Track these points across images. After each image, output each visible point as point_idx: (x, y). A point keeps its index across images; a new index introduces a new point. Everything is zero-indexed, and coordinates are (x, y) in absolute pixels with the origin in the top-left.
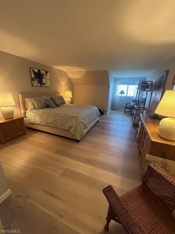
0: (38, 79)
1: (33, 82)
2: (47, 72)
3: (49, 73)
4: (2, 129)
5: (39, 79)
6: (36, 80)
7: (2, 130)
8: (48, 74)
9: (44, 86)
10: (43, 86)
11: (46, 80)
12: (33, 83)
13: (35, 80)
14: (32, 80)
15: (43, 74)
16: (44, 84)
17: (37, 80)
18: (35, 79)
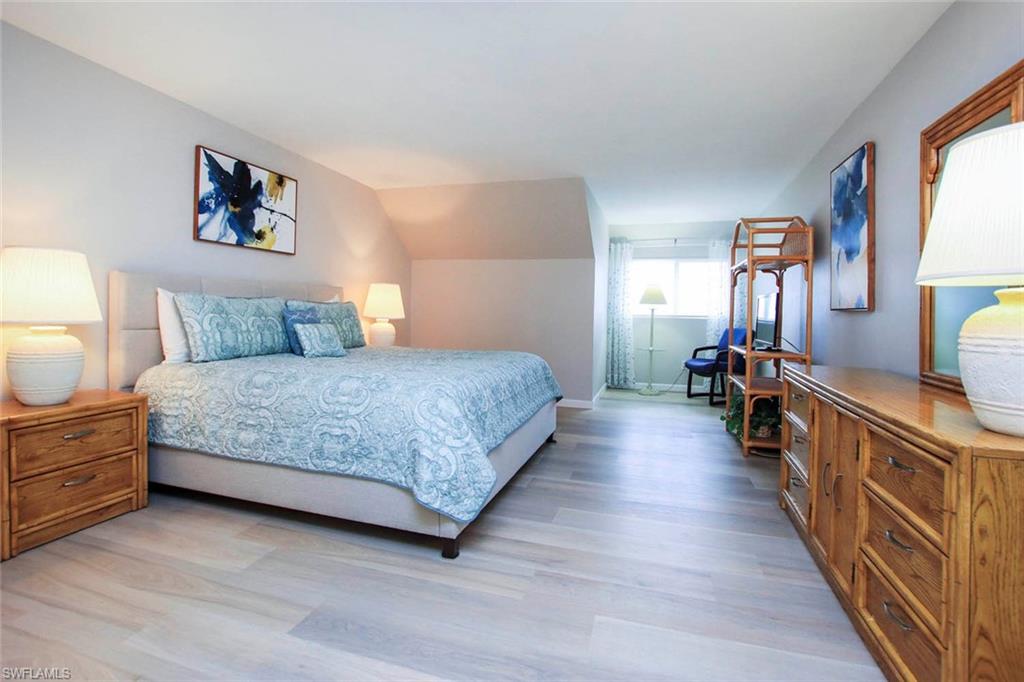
0: (231, 208)
1: (203, 218)
2: (281, 180)
3: (289, 185)
4: (14, 459)
5: (237, 210)
6: (222, 211)
7: (14, 464)
8: (286, 189)
9: (260, 246)
10: (254, 245)
11: (275, 217)
12: (204, 225)
13: (215, 212)
14: (201, 207)
15: (259, 184)
16: (260, 236)
17: (227, 209)
18: (218, 205)
